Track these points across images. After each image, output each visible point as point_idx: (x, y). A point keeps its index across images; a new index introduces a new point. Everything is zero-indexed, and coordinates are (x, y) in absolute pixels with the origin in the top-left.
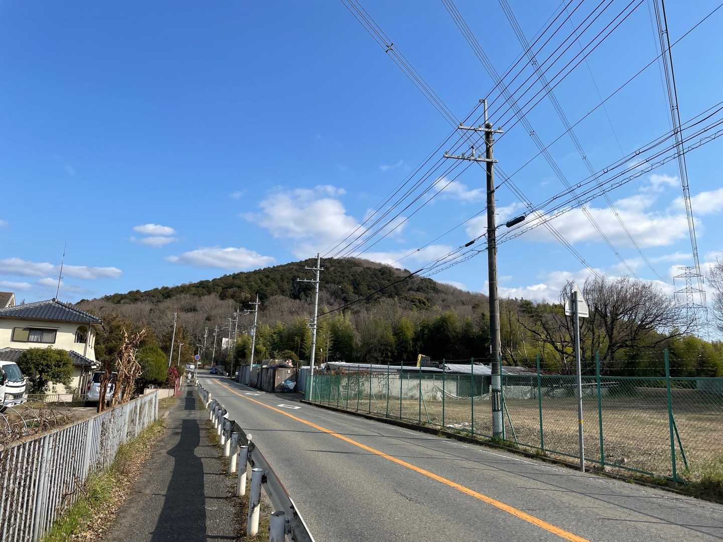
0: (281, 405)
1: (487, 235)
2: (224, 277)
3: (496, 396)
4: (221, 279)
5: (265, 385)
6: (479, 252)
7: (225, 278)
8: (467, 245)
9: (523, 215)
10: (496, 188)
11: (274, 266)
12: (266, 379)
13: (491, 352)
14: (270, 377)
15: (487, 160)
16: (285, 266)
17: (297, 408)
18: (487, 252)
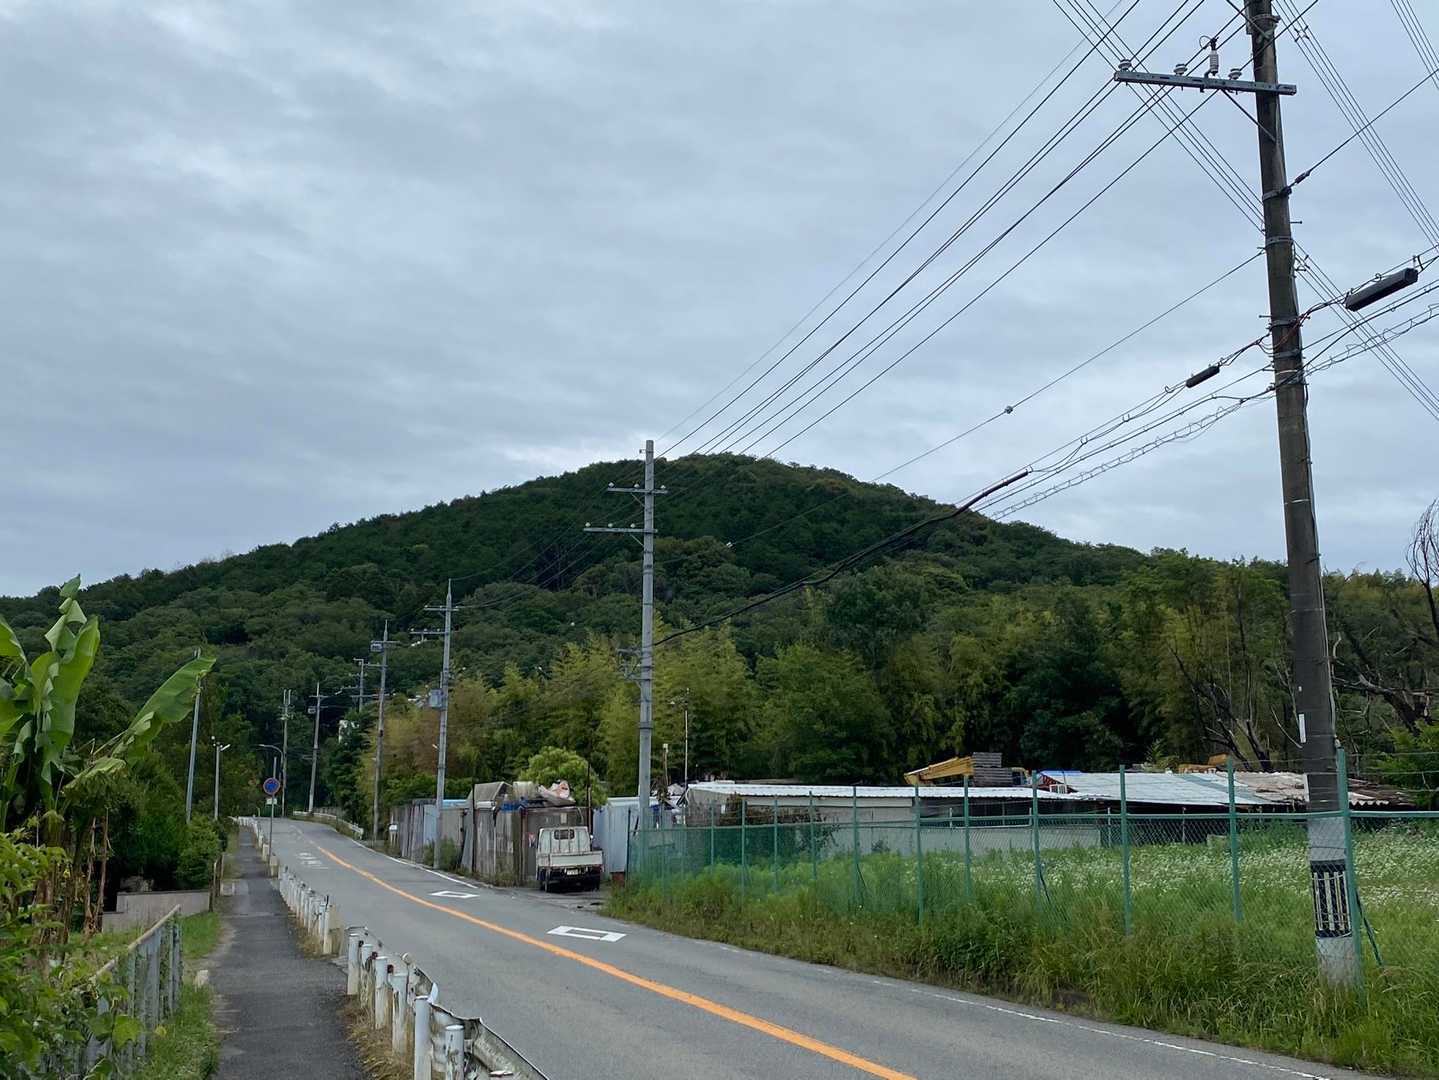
0: (562, 931)
1: (1269, 341)
2: (331, 533)
3: (1327, 884)
4: (322, 537)
5: (487, 864)
6: (1242, 401)
7: (337, 533)
8: (1193, 382)
9: (1411, 265)
10: (1299, 180)
11: (484, 494)
12: (491, 845)
13: (1303, 739)
14: (506, 837)
15: (1260, 86)
16: (517, 490)
17: (613, 937)
18: (1272, 401)
